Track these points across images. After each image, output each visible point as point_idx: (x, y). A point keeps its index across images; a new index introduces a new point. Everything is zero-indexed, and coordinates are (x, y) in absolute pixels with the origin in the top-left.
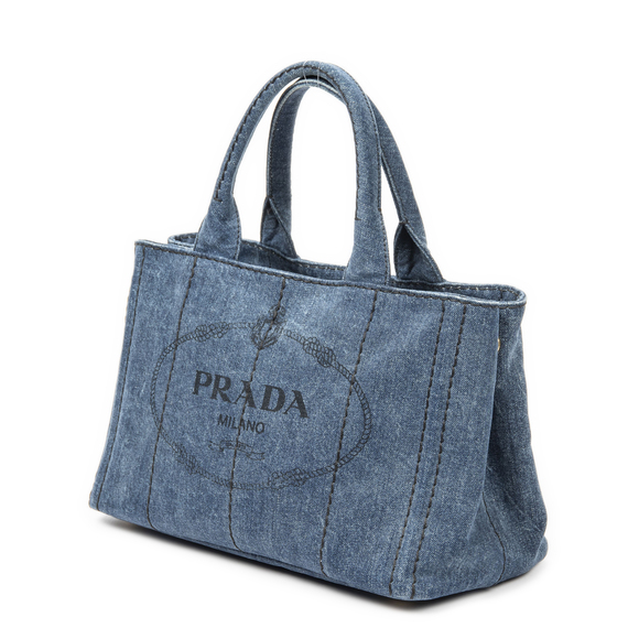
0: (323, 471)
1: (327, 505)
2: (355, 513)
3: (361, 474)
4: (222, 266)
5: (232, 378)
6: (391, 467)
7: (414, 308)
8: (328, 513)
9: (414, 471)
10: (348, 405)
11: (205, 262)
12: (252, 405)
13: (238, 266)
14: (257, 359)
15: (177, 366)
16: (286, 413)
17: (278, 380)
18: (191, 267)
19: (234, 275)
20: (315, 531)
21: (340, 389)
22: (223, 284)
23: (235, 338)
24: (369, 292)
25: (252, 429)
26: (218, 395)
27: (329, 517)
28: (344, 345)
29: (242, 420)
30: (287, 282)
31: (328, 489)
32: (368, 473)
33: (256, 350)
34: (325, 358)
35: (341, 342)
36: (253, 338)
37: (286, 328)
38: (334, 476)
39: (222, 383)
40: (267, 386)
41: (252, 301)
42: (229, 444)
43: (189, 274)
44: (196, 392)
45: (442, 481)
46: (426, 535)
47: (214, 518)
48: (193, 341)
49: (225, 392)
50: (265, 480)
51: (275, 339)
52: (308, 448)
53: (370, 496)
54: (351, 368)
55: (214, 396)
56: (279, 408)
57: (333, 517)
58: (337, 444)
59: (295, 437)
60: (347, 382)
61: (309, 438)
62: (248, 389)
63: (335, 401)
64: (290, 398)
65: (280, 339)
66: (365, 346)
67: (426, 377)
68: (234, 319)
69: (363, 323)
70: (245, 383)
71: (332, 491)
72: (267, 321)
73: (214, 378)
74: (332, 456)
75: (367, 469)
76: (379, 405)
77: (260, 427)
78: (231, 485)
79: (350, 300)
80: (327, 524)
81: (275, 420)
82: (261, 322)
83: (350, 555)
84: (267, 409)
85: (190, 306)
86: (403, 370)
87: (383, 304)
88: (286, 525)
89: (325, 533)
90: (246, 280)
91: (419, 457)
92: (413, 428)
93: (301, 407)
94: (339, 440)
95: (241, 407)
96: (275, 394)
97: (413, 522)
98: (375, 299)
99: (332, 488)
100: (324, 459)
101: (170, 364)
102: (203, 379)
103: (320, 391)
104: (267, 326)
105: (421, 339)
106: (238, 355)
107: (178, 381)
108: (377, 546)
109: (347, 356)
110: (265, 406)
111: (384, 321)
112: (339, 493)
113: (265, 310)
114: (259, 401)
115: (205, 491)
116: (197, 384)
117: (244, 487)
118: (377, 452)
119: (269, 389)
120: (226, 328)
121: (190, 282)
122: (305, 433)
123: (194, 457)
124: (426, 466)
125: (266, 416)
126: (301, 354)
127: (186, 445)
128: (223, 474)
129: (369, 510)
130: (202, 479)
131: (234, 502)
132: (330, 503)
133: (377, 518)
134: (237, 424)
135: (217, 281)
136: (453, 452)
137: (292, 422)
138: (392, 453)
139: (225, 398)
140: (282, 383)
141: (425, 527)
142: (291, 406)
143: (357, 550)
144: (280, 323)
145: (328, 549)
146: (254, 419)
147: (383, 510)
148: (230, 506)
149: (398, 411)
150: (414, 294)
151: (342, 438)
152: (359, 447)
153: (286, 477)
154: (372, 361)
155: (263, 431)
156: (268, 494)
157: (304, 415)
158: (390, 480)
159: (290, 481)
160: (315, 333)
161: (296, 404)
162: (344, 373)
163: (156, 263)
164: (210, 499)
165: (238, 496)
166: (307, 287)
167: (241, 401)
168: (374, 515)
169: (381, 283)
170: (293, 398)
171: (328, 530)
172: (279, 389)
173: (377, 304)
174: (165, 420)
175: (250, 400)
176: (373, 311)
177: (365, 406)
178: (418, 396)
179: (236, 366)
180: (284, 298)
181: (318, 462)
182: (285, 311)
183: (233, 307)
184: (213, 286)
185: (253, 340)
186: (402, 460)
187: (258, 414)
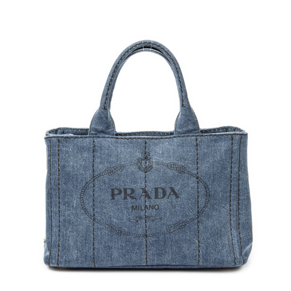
0: (192, 220)
1: (197, 234)
2: (210, 234)
3: (209, 217)
4: (109, 139)
5: (134, 188)
6: (220, 211)
7: (216, 141)
8: (198, 238)
9: (229, 211)
10: (198, 188)
11: (99, 139)
12: (149, 198)
13: (117, 138)
14: (146, 177)
15: (96, 189)
16: (168, 198)
17: (160, 184)
18: (92, 143)
19: (116, 142)
20: (194, 247)
21: (192, 182)
22: (113, 147)
23: (130, 170)
24: (193, 138)
25: (153, 209)
26: (128, 197)
27: (199, 239)
28: (188, 163)
29: (146, 206)
30: (147, 140)
31: (196, 227)
32: (211, 216)
33: (144, 174)
34: (182, 170)
35: (187, 162)
36: (139, 168)
37: (154, 161)
38: (198, 221)
39: (129, 192)
40: (155, 188)
41: (130, 152)
42: (141, 218)
43: (92, 146)
44: (113, 198)
45: (241, 212)
46: (241, 237)
47: (137, 253)
48: (105, 176)
49: (133, 195)
50: (165, 229)
51: (151, 167)
52: (183, 211)
53: (214, 226)
54: (195, 172)
55: (125, 198)
56: (164, 196)
57: (201, 238)
58: (197, 206)
59: (175, 208)
60: (194, 178)
61: (183, 206)
62: (145, 192)
63: (192, 188)
64: (168, 191)
65: (154, 166)
66: (199, 161)
67: (229, 169)
68: (125, 162)
69: (194, 152)
70: (142, 189)
71: (198, 227)
72: (142, 160)
73: (123, 190)
74: (195, 212)
75: (210, 214)
76: (212, 186)
77: (156, 207)
78: (146, 236)
79: (183, 143)
80: (199, 243)
81: (163, 202)
82: (140, 161)
83: (212, 253)
84: (158, 198)
85: (98, 160)
86: (220, 168)
87: (201, 142)
88: (179, 247)
89: (199, 246)
90: (123, 144)
91: (230, 205)
92: (226, 193)
93: (175, 193)
94: (196, 204)
95: (143, 200)
96: (160, 191)
97: (234, 232)
98: (197, 140)
99: (198, 226)
100: (192, 214)
101: (92, 189)
102: (116, 192)
103: (182, 185)
104: (143, 162)
105: (225, 154)
106: (135, 177)
107: (100, 196)
108: (223, 247)
109: (192, 168)
110: (156, 197)
111: (203, 149)
112: (201, 227)
113: (139, 155)
114: (153, 195)
115: (130, 242)
116: (113, 195)
117: (153, 235)
118: (213, 206)
119: (156, 189)
120: (122, 167)
121: (94, 150)
122: (180, 205)
123: (120, 228)
124: (234, 207)
125: (158, 201)
126: (168, 171)
127: (114, 224)
128: (141, 231)
129: (215, 232)
130: (128, 237)
131: (148, 243)
132: (198, 233)
133: (219, 235)
134: (143, 208)
135: (109, 147)
136: (244, 199)
137: (172, 201)
138: (219, 205)
139: (133, 198)
140: (163, 185)
141: (240, 234)
142: (170, 194)
143: (215, 250)
144: (150, 159)
145: (203, 253)
146: (153, 203)
147: (221, 230)
148: (146, 245)
149: (219, 186)
150: (215, 135)
151: (198, 203)
152: (206, 206)
153: (176, 226)
154: (204, 167)
155: (158, 208)
156: (167, 236)
157: (177, 197)
158: (220, 217)
159: (178, 227)
160: (172, 160)
161: (172, 193)
162: (192, 175)
163: (67, 144)
164: (134, 245)
165: (151, 240)
166: (156, 141)
167: (143, 198)
168: (217, 234)
169: (197, 133)
170: (170, 191)
171: (200, 245)
172: (162, 188)
173: (198, 142)
174: (96, 215)
175: (147, 196)
176: (197, 145)
177: (206, 187)
178: (227, 178)
179: (135, 182)
180: (147, 148)
181: (190, 216)
182: (149, 153)
183: (121, 156)
184: (108, 150)
185: (140, 169)
186: (223, 207)
187: (153, 201)
